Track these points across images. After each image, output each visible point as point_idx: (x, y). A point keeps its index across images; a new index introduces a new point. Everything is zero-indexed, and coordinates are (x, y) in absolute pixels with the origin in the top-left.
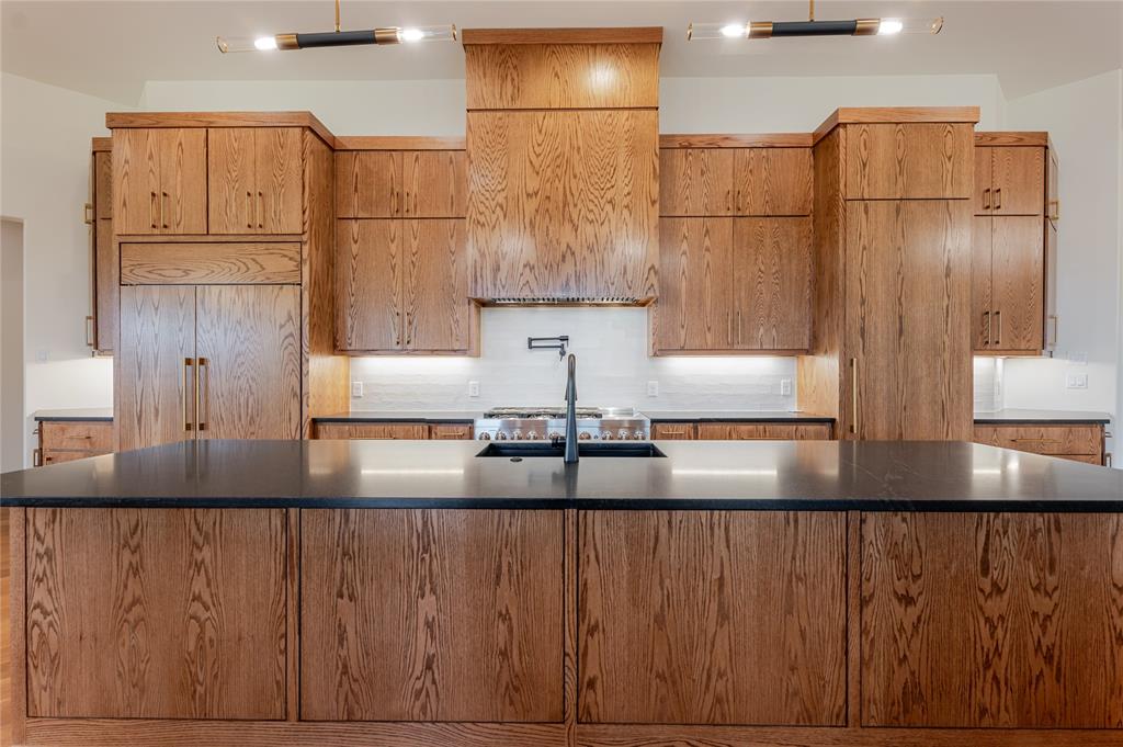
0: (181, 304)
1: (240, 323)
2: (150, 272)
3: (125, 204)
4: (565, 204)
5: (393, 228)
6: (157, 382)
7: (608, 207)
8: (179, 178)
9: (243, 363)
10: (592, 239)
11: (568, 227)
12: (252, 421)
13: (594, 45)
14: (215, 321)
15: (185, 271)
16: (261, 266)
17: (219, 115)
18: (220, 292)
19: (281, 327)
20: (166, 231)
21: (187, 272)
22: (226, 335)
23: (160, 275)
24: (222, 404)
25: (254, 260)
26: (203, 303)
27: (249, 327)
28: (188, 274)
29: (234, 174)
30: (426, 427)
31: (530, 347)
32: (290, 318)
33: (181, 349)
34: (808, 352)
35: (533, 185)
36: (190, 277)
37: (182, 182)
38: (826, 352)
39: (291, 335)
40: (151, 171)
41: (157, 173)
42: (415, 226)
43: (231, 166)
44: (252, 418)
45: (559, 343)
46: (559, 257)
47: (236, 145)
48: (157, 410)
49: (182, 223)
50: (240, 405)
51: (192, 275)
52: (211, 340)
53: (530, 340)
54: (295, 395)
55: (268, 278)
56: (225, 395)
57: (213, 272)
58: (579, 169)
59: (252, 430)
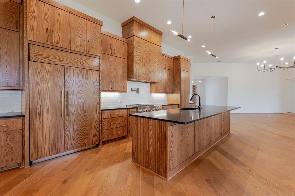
0: (59, 72)
1: (81, 81)
2: (44, 58)
3: (33, 28)
4: (149, 62)
5: (110, 58)
6: (48, 100)
7: (155, 64)
8: (59, 26)
9: (82, 94)
10: (153, 70)
11: (150, 66)
12: (85, 112)
13: (154, 31)
14: (72, 79)
15: (60, 60)
16: (88, 63)
17: (74, 10)
18: (74, 69)
19: (94, 83)
20: (53, 44)
21: (61, 61)
22: (76, 84)
23: (49, 60)
24: (75, 107)
25: (85, 61)
26: (67, 72)
27: (84, 82)
28: (61, 62)
29: (80, 32)
30: (127, 110)
31: (132, 91)
32: (96, 80)
33: (59, 88)
34: (172, 93)
35: (145, 57)
36: (62, 63)
37: (60, 28)
38: (176, 93)
39: (97, 85)
40: (46, 19)
41: (49, 21)
42: (116, 58)
43: (78, 29)
44: (85, 111)
45: (137, 90)
46: (148, 73)
47: (80, 23)
48: (48, 111)
49: (60, 43)
50: (81, 107)
51: (63, 62)
52: (71, 85)
53: (132, 89)
54: (98, 103)
55: (90, 68)
56: (76, 104)
57: (71, 62)
58: (151, 55)
59: (85, 114)
